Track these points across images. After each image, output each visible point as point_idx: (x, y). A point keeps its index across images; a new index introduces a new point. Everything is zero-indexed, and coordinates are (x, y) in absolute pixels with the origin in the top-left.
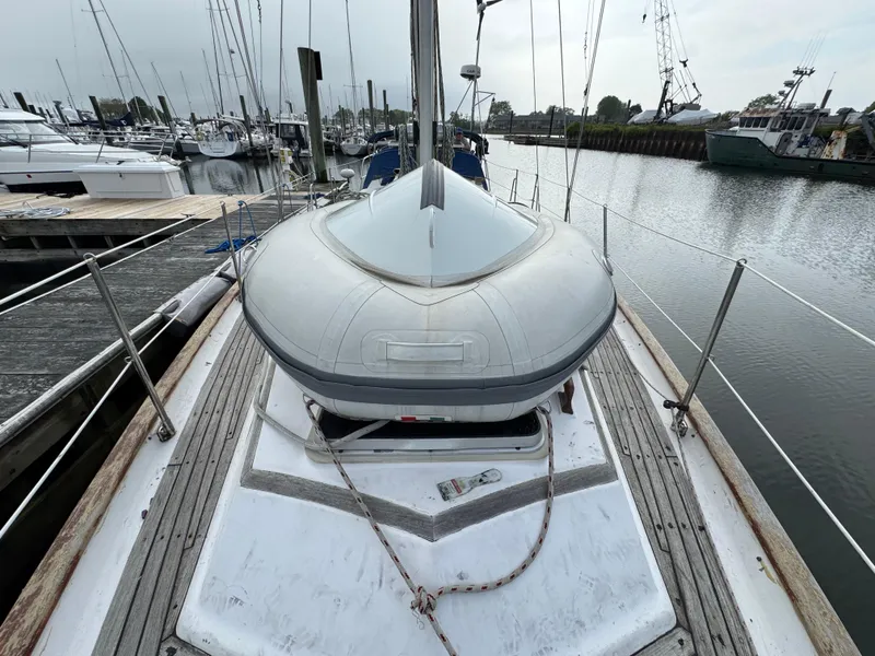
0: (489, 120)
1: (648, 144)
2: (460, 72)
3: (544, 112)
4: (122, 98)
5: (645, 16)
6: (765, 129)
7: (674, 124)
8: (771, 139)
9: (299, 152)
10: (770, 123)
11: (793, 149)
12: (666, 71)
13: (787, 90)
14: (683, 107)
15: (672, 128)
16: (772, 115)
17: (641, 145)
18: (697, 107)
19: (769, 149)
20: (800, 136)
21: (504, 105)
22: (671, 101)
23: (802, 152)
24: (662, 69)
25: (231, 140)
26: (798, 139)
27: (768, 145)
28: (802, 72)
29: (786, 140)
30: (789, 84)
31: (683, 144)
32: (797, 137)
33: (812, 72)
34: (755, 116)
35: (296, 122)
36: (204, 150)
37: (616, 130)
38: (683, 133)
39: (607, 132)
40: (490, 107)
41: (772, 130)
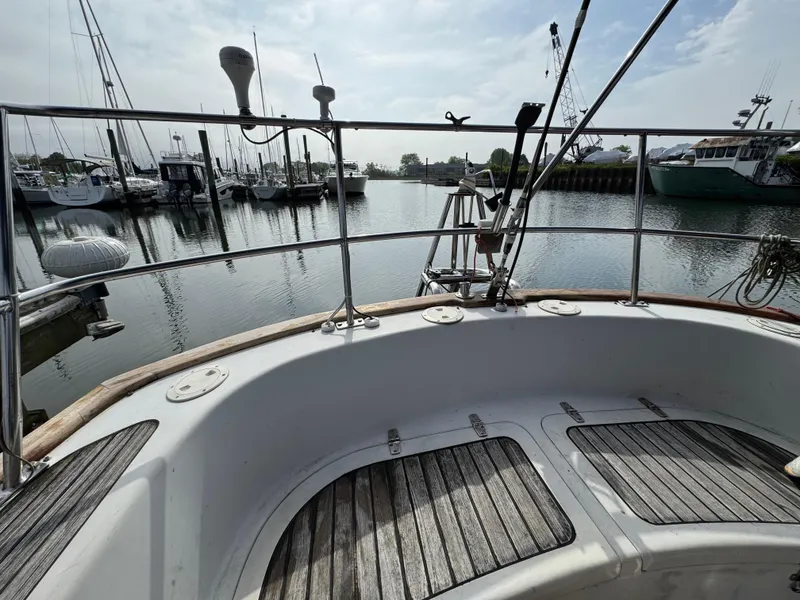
0: (401, 169)
1: (570, 181)
3: (446, 162)
5: (547, 72)
6: (734, 158)
8: (748, 169)
9: (191, 196)
10: (738, 152)
11: (768, 180)
12: (570, 118)
13: (743, 120)
14: (589, 150)
16: (739, 143)
17: (563, 183)
19: (747, 179)
21: (413, 157)
22: (577, 145)
23: (775, 181)
25: (98, 184)
27: (744, 174)
28: (759, 101)
29: (761, 169)
30: (744, 114)
31: (610, 180)
33: (769, 101)
34: (718, 145)
36: (58, 198)
40: (401, 159)
41: (741, 159)
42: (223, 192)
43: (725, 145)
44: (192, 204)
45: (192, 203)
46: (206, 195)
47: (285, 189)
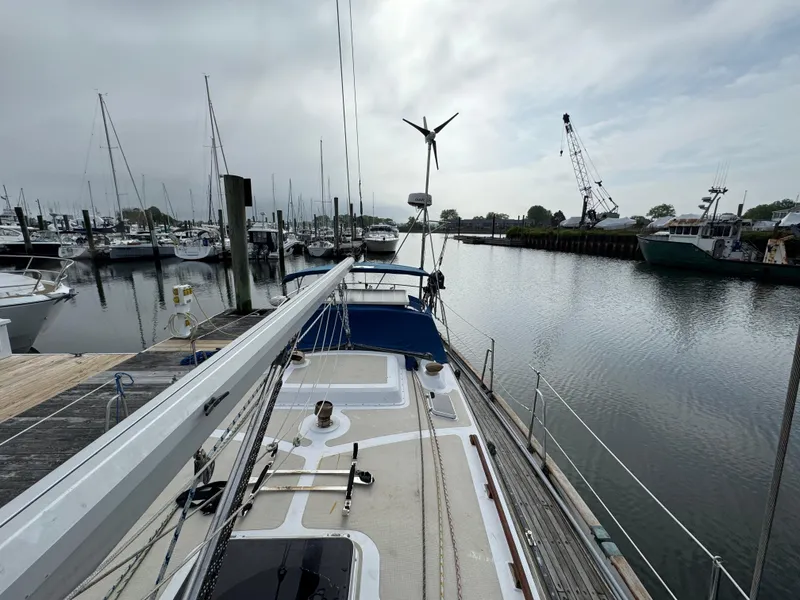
1: (581, 245)
2: (407, 200)
3: (485, 217)
4: (140, 207)
6: (697, 236)
7: (602, 229)
8: (707, 245)
9: (268, 254)
10: (700, 231)
11: (729, 254)
12: (585, 189)
13: (707, 205)
14: (605, 216)
15: (600, 232)
16: (701, 224)
18: (616, 216)
19: (707, 253)
20: (731, 242)
21: (452, 212)
22: (593, 212)
23: (737, 256)
24: (582, 187)
25: (206, 245)
26: (731, 244)
27: (705, 249)
28: (716, 191)
29: (720, 245)
30: (706, 200)
31: (615, 246)
32: (729, 243)
33: (725, 191)
34: (684, 225)
35: (269, 230)
36: (179, 254)
37: (551, 233)
38: (612, 237)
39: (543, 235)
40: (440, 213)
41: (704, 237)
42: (288, 251)
43: (689, 225)
44: (266, 259)
45: (268, 259)
46: (276, 254)
47: (332, 249)
